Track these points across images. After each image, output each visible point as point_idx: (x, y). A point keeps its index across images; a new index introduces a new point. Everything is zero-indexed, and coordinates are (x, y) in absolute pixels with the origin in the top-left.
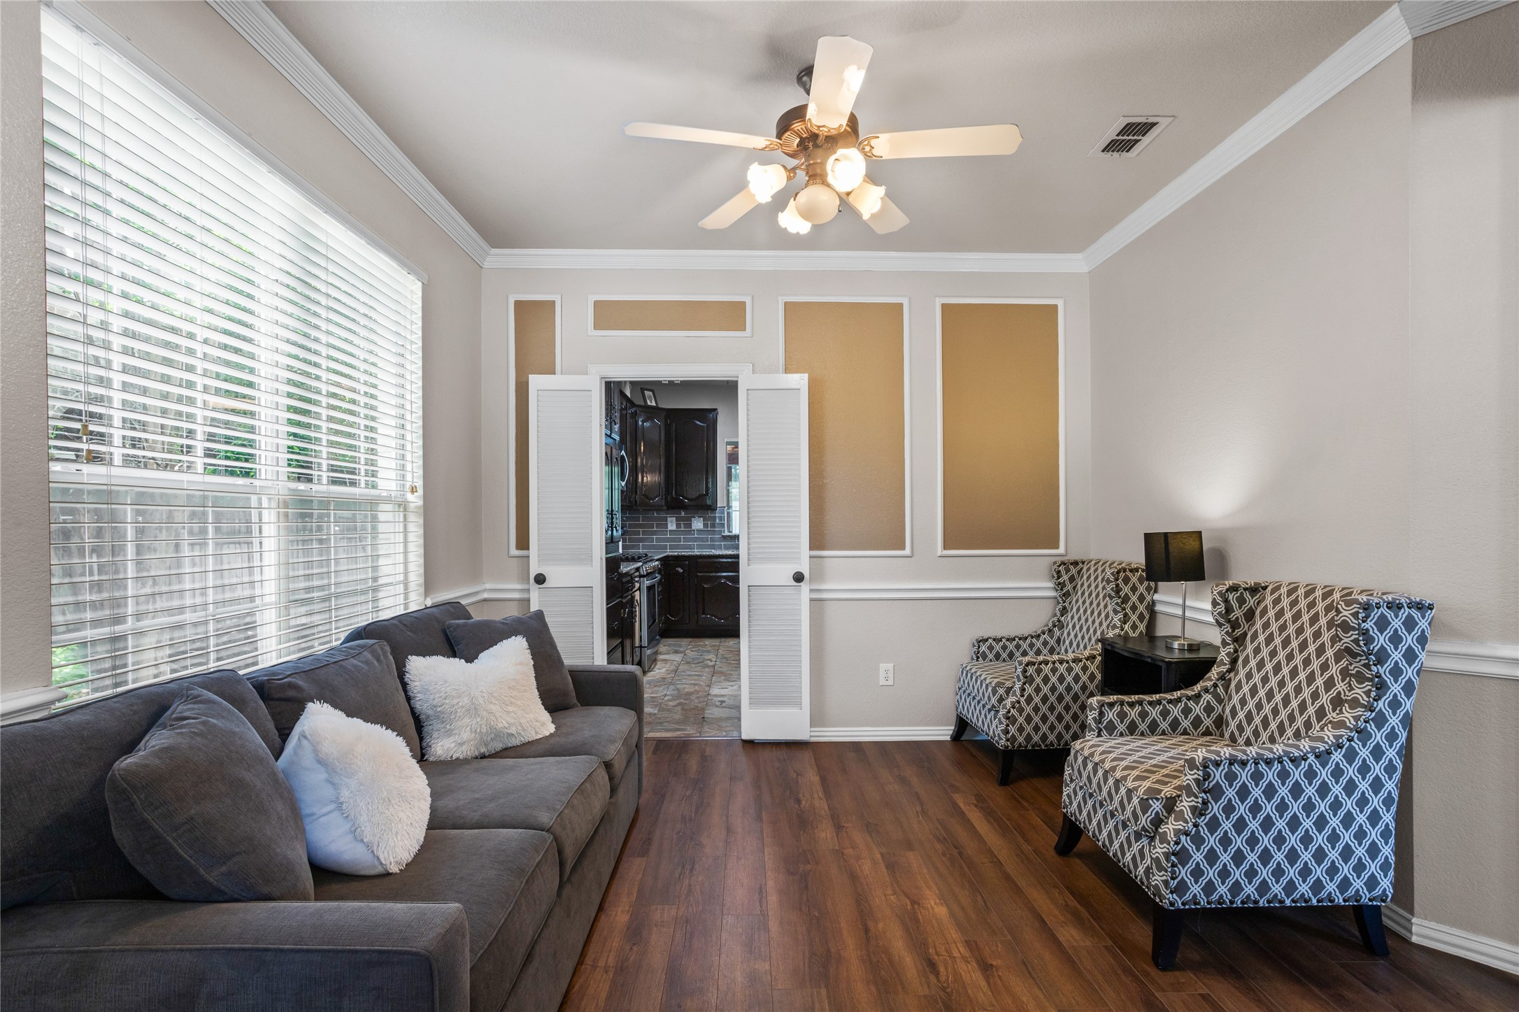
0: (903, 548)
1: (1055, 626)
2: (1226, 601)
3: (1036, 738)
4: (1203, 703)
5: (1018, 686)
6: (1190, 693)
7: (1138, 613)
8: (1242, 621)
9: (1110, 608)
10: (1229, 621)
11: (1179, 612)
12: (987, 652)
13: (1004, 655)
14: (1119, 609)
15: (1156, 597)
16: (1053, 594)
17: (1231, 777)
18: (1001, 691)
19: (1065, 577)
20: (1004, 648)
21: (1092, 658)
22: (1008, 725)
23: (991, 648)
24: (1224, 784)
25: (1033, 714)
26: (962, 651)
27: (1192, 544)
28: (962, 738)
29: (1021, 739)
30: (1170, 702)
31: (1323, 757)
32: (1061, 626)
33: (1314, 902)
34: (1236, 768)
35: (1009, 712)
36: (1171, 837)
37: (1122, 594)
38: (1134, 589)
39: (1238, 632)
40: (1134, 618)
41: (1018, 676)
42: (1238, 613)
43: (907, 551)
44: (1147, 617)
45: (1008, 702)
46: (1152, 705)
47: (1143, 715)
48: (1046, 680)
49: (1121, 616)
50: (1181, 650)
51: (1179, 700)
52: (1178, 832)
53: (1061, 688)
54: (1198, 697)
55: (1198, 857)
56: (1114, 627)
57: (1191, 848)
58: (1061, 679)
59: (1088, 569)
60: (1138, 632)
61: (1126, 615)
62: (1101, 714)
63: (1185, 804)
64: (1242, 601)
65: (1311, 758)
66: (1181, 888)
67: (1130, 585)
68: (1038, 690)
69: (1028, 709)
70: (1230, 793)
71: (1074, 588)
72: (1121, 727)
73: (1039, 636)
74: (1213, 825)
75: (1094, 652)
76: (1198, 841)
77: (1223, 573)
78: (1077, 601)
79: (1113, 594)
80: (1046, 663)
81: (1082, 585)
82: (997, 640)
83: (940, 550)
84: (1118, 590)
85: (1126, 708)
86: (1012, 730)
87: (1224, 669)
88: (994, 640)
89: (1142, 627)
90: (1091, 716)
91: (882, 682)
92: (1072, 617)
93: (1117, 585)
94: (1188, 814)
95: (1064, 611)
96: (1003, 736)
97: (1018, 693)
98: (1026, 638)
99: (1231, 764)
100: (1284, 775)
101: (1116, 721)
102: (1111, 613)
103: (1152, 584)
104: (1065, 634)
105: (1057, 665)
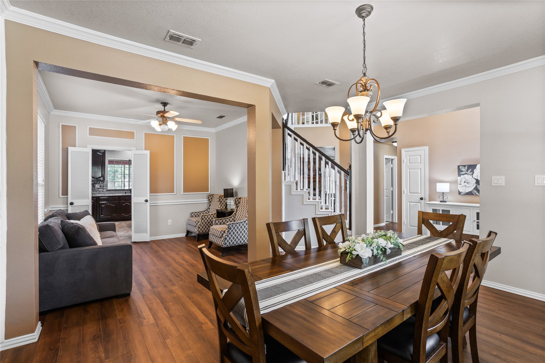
0: (174, 192)
1: (208, 209)
2: (235, 200)
3: (204, 231)
4: (232, 218)
5: (200, 221)
6: (230, 217)
7: (223, 204)
8: (238, 204)
9: (218, 204)
10: (236, 204)
11: (230, 204)
12: (193, 215)
13: (197, 216)
14: (220, 204)
15: (227, 201)
16: (207, 202)
17: (232, 226)
18: (197, 222)
19: (210, 198)
20: (197, 214)
21: (215, 214)
22: (198, 229)
23: (194, 214)
24: (231, 227)
25: (203, 226)
26: (188, 216)
27: (232, 191)
28: (188, 236)
29: (201, 232)
30: (227, 218)
31: (245, 222)
32: (209, 209)
33: (244, 243)
34: (233, 225)
35: (199, 226)
36: (224, 236)
37: (221, 201)
38: (223, 200)
39: (237, 206)
40: (223, 205)
41: (200, 219)
42: (237, 202)
43: (175, 193)
44: (225, 205)
45: (198, 224)
46: (224, 219)
47: (222, 221)
48: (206, 219)
49: (220, 205)
50: (230, 210)
51: (228, 218)
52: (225, 235)
53: (209, 220)
54: (231, 217)
55: (228, 239)
56: (219, 207)
57: (227, 237)
58: (209, 219)
59: (215, 196)
60: (224, 208)
61: (221, 205)
62: (215, 222)
63: (226, 232)
64: (238, 200)
65: (243, 222)
66: (226, 244)
67: (222, 199)
68: (204, 221)
69: (203, 225)
70: (232, 228)
71: (212, 200)
72: (219, 224)
73: (204, 211)
74: (230, 233)
75: (215, 213)
76: (228, 236)
77: (237, 195)
78: (212, 203)
79: (219, 201)
80: (206, 215)
81: (213, 200)
82: (196, 213)
83: (182, 193)
84: (220, 200)
85: (220, 220)
86: (199, 230)
87: (235, 212)
88: (195, 213)
89: (224, 207)
90: (214, 222)
91: (169, 224)
92: (211, 207)
93: (220, 199)
94: (227, 232)
95: (210, 205)
96: (197, 231)
97: (200, 222)
98: (202, 212)
99: (232, 224)
100: (240, 225)
101: (218, 223)
102: (219, 205)
103: (226, 198)
104: (210, 210)
105: (208, 216)
